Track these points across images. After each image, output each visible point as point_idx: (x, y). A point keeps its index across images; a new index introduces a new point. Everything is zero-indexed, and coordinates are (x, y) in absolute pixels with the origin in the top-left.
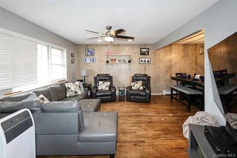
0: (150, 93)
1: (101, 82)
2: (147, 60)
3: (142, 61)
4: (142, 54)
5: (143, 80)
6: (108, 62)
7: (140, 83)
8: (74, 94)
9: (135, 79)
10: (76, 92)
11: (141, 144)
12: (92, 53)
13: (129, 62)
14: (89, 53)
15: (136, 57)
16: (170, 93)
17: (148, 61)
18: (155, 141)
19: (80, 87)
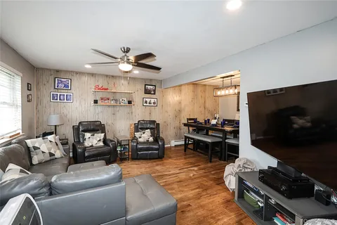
0: (164, 144)
1: (88, 135)
2: (153, 101)
3: (146, 102)
4: (147, 92)
5: (151, 129)
6: (96, 102)
7: (148, 132)
8: (49, 158)
9: (139, 127)
10: (51, 155)
11: (188, 209)
12: (66, 86)
13: (130, 102)
14: (61, 86)
15: (139, 96)
16: (183, 143)
17: (154, 103)
18: (199, 201)
19: (57, 145)
